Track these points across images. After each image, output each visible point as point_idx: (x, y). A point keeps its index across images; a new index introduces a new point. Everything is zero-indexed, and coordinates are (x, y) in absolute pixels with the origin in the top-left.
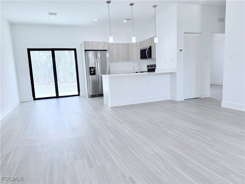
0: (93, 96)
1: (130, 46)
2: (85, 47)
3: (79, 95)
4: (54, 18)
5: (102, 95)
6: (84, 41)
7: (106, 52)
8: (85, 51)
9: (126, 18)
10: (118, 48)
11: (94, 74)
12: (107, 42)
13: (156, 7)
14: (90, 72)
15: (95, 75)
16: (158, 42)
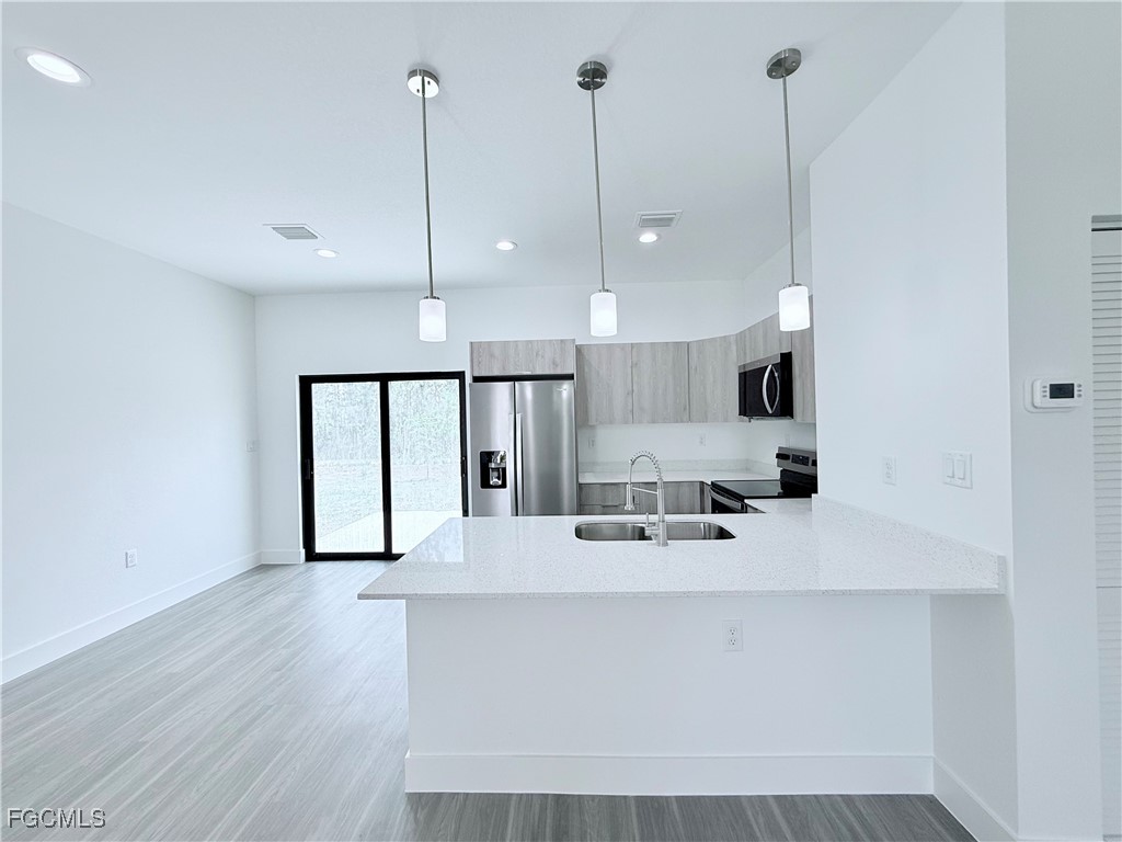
1: (694, 353)
10: (635, 365)
12: (573, 340)
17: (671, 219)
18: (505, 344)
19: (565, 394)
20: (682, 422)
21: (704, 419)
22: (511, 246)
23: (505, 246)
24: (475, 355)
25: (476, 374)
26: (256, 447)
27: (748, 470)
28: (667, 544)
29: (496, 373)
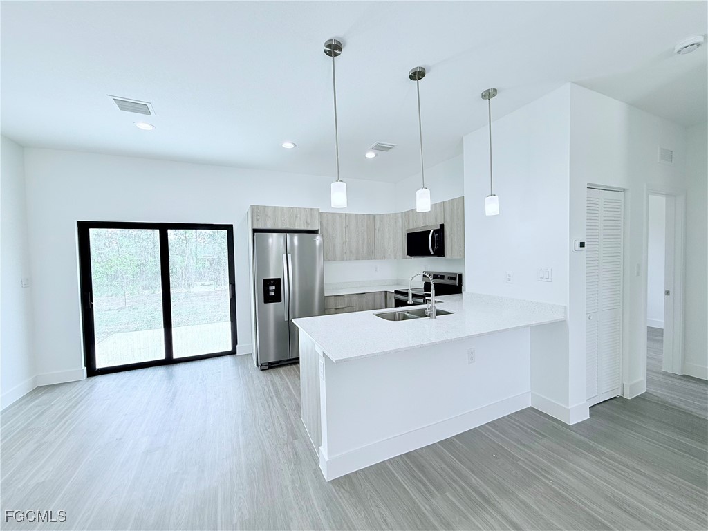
0: (271, 366)
1: (378, 221)
2: (255, 222)
3: (233, 352)
4: (151, 128)
5: (297, 361)
6: (252, 206)
7: (316, 236)
8: (255, 231)
9: (375, 144)
10: (347, 226)
11: (277, 298)
12: (319, 209)
13: (494, 95)
14: (266, 291)
15: (281, 301)
16: (498, 213)
17: (390, 148)
18: (275, 208)
19: (318, 243)
20: (371, 259)
21: (384, 258)
22: (292, 146)
23: (288, 145)
24: (255, 214)
25: (256, 227)
26: (29, 283)
27: (398, 284)
28: (435, 318)
29: (269, 227)
